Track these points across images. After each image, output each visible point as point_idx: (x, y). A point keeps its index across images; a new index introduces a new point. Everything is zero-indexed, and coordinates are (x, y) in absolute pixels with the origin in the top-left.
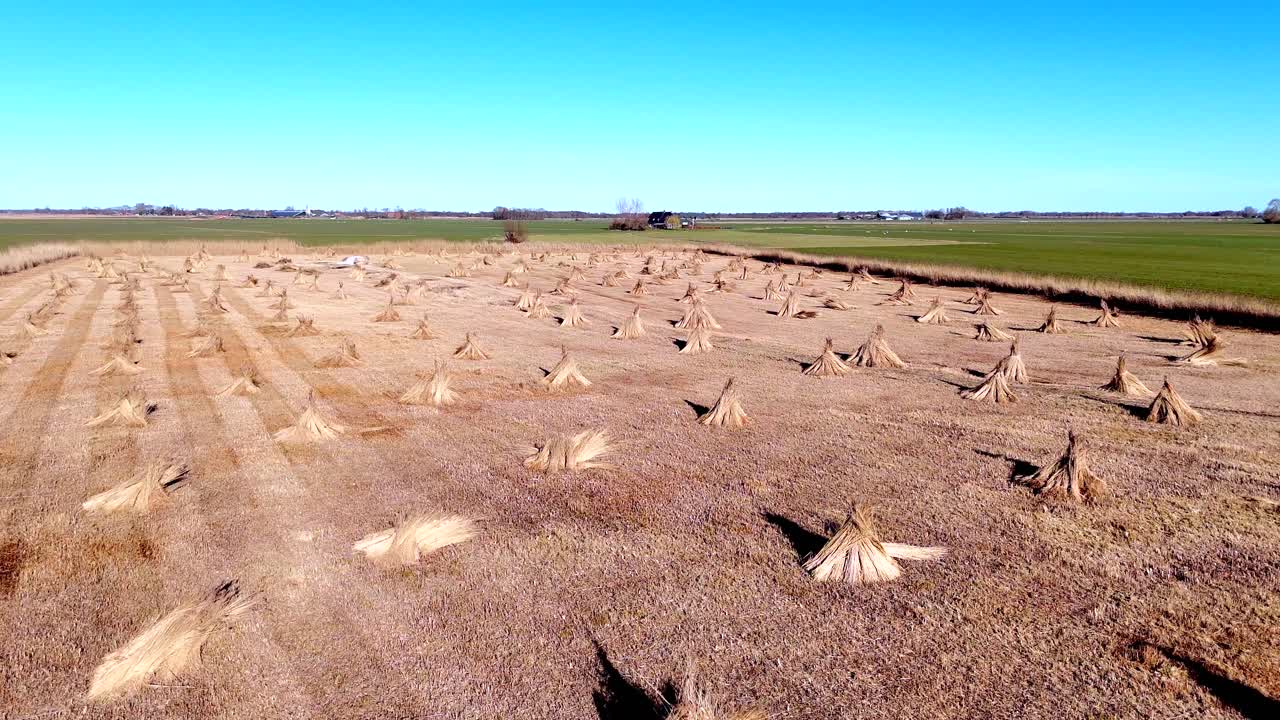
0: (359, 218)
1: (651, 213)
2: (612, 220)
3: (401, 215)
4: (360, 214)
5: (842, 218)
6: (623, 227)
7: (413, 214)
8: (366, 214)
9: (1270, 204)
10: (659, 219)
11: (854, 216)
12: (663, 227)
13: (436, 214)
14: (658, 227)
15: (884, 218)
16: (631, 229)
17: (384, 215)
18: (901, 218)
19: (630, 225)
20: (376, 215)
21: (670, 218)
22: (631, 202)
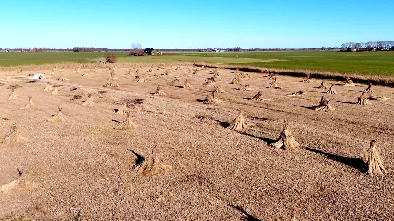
0: (18, 51)
1: (145, 48)
2: (130, 52)
3: (36, 50)
4: (18, 50)
5: (201, 51)
6: (135, 54)
7: (41, 50)
8: (21, 50)
9: (342, 45)
10: (148, 51)
11: (205, 50)
12: (150, 54)
13: (50, 50)
14: (148, 54)
15: (215, 51)
16: (138, 55)
17: (29, 50)
18: (221, 51)
19: (137, 53)
20: (25, 50)
21: (153, 51)
22: (137, 45)
